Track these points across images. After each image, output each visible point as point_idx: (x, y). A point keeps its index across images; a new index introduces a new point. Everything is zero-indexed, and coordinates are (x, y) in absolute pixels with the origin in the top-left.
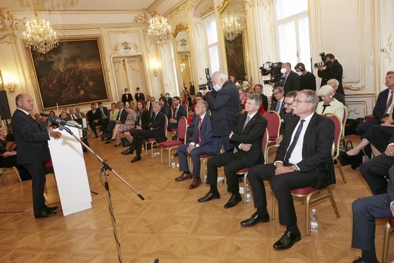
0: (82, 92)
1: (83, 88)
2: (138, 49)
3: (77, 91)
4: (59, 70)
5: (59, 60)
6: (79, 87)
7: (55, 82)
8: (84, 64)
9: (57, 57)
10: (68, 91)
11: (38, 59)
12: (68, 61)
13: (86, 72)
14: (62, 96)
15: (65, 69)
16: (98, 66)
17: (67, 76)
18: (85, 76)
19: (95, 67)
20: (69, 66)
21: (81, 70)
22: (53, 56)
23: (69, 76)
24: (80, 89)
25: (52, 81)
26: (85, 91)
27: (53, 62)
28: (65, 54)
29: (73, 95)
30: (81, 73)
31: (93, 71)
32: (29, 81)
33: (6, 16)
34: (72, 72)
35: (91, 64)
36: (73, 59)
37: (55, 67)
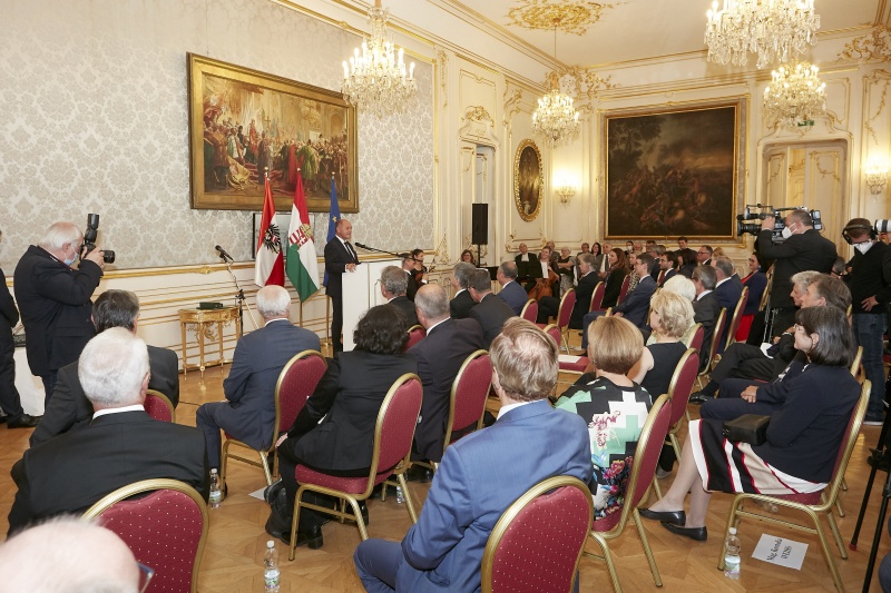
0: (680, 215)
1: (683, 207)
2: (837, 124)
3: (672, 211)
4: (646, 167)
5: (651, 150)
6: (676, 204)
7: (635, 190)
8: (697, 158)
9: (649, 144)
10: (654, 209)
11: (616, 148)
12: (666, 151)
13: (697, 175)
14: (642, 218)
15: (657, 167)
16: (726, 164)
17: (659, 180)
18: (693, 184)
19: (717, 165)
20: (667, 162)
21: (687, 171)
22: (642, 142)
23: (662, 182)
24: (678, 208)
25: (631, 188)
26: (687, 213)
27: (639, 154)
28: (666, 136)
29: (662, 217)
30: (686, 176)
31: (712, 173)
32: (595, 185)
33: (584, 76)
34: (670, 172)
35: (711, 158)
36: (677, 148)
37: (640, 163)
